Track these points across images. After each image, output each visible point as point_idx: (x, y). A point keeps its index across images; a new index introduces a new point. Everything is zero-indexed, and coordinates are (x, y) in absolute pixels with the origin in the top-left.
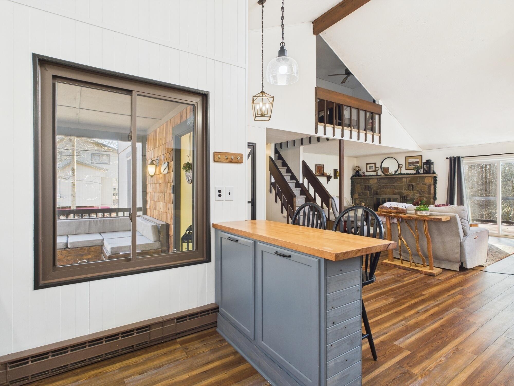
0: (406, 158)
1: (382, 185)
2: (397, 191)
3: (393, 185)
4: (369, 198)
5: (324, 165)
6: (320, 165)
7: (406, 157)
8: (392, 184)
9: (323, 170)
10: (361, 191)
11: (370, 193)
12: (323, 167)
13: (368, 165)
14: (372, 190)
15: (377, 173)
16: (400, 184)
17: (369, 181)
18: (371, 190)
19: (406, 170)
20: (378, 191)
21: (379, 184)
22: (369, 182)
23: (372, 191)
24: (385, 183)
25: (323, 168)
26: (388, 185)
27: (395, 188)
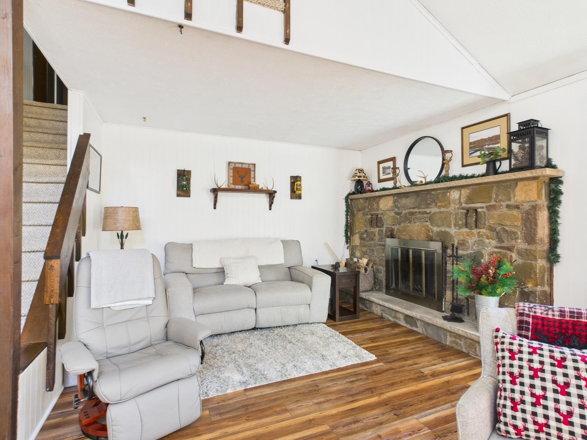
0: (464, 130)
1: (404, 212)
2: (435, 229)
3: (426, 213)
4: (378, 247)
5: (254, 165)
6: (242, 163)
7: (463, 128)
8: (426, 210)
9: (252, 176)
10: (365, 229)
11: (380, 232)
12: (252, 169)
13: (382, 166)
14: (385, 226)
16: (443, 210)
17: (378, 203)
18: (382, 226)
19: (463, 166)
20: (396, 228)
21: (396, 210)
22: (378, 206)
23: (384, 229)
24: (410, 208)
25: (252, 173)
26: (416, 212)
27: (431, 218)
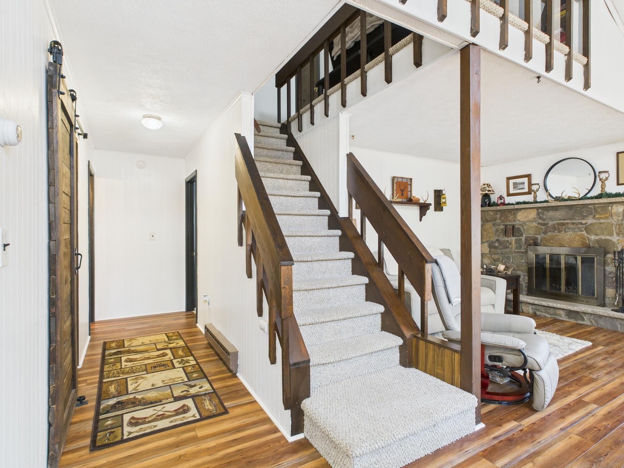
0: (620, 155)
1: (551, 223)
2: (593, 237)
3: (581, 224)
4: (515, 254)
5: (411, 179)
6: (402, 178)
7: (618, 154)
8: (580, 221)
9: (409, 190)
10: (496, 238)
11: (518, 242)
12: (409, 183)
13: (511, 182)
14: (524, 235)
15: (535, 197)
16: (602, 221)
17: (515, 215)
18: (522, 235)
19: (618, 184)
20: (539, 237)
21: (540, 221)
22: (515, 217)
23: (523, 239)
24: (560, 220)
25: (409, 187)
26: (568, 223)
27: (588, 229)
